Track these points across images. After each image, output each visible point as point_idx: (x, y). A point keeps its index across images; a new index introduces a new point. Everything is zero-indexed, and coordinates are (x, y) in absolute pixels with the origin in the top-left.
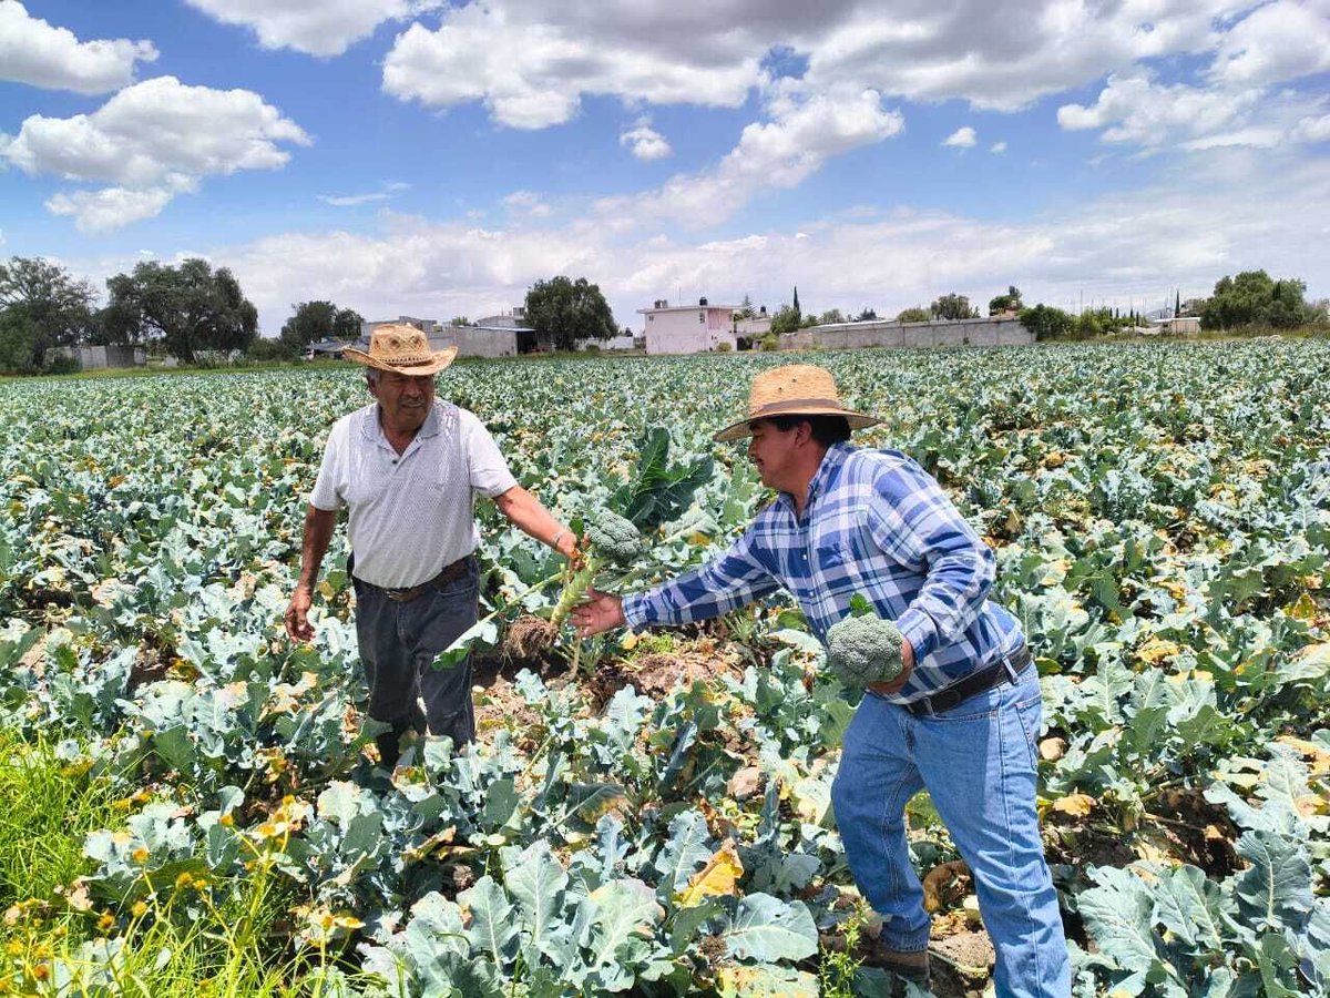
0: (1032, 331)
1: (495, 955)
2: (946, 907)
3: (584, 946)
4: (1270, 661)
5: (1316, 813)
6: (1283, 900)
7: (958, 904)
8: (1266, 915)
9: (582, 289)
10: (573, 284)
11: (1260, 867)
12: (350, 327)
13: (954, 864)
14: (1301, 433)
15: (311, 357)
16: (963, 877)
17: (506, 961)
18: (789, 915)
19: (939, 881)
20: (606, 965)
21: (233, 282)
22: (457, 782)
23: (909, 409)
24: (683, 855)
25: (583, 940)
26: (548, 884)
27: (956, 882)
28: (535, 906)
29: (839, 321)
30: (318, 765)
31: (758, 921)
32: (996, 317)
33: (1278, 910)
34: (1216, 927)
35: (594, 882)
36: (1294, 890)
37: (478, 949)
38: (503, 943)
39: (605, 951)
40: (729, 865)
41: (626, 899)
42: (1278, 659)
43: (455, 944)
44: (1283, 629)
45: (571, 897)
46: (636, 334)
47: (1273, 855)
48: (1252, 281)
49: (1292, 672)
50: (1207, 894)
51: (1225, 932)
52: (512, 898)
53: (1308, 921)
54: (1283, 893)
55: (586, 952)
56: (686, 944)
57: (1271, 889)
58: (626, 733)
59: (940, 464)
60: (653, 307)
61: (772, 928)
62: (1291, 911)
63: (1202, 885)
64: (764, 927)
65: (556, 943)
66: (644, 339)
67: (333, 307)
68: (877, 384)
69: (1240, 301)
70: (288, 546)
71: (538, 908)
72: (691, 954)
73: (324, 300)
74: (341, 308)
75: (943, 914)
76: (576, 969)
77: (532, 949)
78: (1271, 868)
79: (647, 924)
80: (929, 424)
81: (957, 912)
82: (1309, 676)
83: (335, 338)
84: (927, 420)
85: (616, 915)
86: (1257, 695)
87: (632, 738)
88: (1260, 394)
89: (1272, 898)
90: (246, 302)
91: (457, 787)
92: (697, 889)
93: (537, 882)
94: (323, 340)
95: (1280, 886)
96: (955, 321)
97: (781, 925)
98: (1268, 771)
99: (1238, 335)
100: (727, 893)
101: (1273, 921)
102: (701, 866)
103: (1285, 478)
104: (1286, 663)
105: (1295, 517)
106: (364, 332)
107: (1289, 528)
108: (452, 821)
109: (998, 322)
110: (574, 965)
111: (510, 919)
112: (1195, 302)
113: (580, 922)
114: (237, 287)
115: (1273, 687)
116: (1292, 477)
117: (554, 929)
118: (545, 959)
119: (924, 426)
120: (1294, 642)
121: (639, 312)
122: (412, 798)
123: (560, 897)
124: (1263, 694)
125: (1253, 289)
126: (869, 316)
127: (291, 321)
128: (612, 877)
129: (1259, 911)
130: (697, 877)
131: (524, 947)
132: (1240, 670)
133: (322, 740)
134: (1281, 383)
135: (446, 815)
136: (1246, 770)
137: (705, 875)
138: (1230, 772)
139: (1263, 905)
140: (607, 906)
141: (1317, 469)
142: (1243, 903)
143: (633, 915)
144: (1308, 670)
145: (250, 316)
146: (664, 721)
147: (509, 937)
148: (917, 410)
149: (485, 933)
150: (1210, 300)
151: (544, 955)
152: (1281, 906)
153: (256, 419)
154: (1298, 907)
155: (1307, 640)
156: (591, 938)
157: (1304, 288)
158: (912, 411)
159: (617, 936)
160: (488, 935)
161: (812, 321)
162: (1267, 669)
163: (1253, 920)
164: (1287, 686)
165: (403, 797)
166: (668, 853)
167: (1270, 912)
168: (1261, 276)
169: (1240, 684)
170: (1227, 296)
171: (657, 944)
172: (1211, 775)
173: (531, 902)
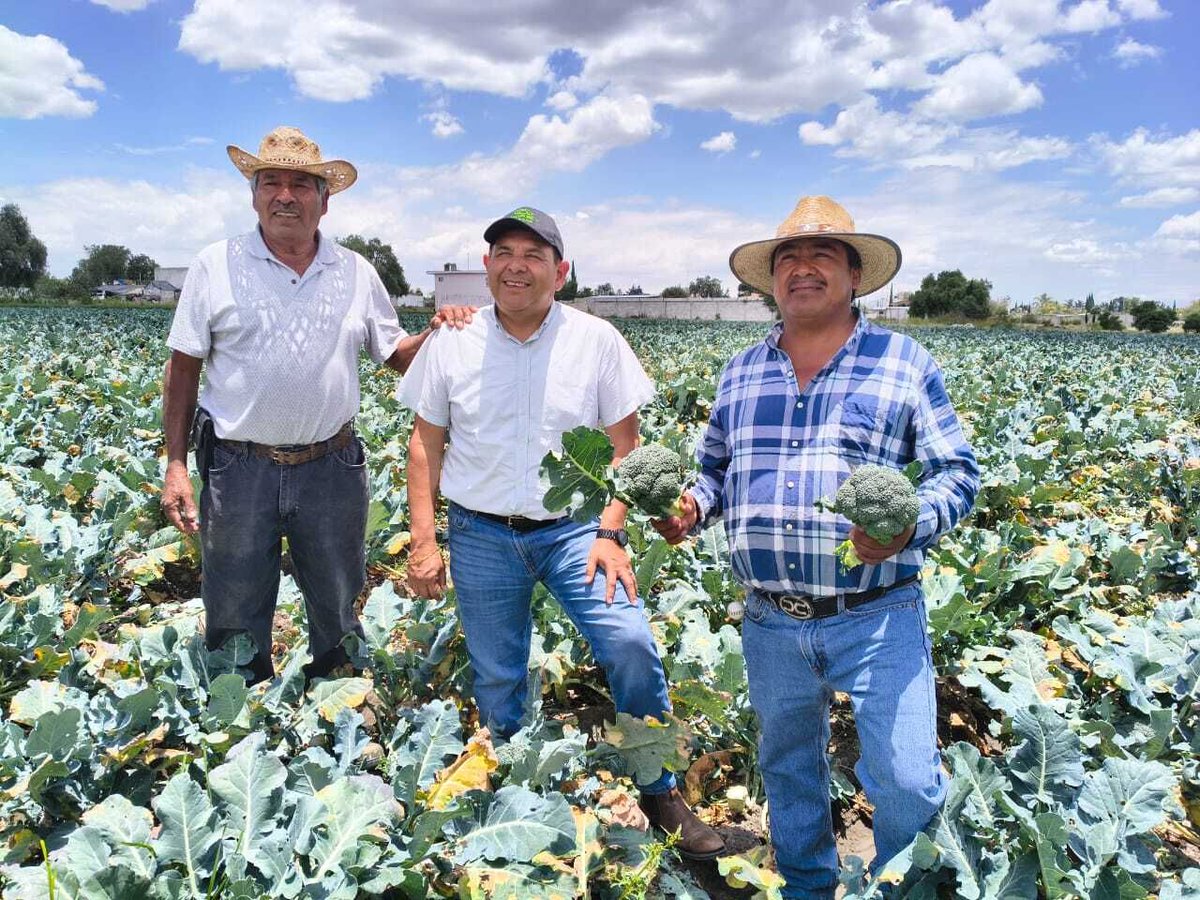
0: (772, 311)
1: (190, 868)
2: (708, 798)
3: (301, 852)
4: (1003, 561)
5: (1055, 696)
6: (1054, 776)
7: (720, 794)
8: (1036, 791)
9: (376, 249)
10: (367, 243)
11: (1033, 742)
12: (144, 271)
13: (719, 754)
14: (997, 393)
15: (102, 298)
16: (726, 767)
17: (204, 874)
18: (546, 808)
19: (703, 772)
20: (330, 873)
21: (21, 219)
22: (179, 677)
23: (670, 362)
24: (429, 749)
25: (300, 845)
26: (262, 781)
27: (719, 773)
28: (244, 807)
29: (611, 294)
30: (24, 664)
31: (511, 816)
32: (742, 298)
33: (1049, 786)
34: (988, 806)
35: (322, 779)
36: (1065, 765)
37: (167, 862)
38: (200, 854)
39: (329, 858)
40: (483, 758)
41: (360, 797)
42: (1010, 560)
43: (138, 858)
44: (1011, 535)
45: (290, 797)
46: (427, 295)
47: (1046, 729)
48: (951, 279)
49: (1024, 570)
50: (980, 772)
51: (999, 809)
52: (216, 799)
53: (1078, 795)
54: (1055, 769)
55: (304, 860)
56: (427, 846)
57: (1044, 764)
58: (381, 630)
59: (698, 402)
60: (442, 269)
61: (527, 824)
62: (1063, 786)
63: (975, 763)
64: (517, 823)
65: (267, 850)
66: (433, 298)
67: (128, 252)
68: (643, 344)
69: (941, 295)
70: (37, 454)
71: (248, 811)
72: (434, 857)
73: (118, 244)
74: (136, 252)
75: (705, 806)
76: (289, 881)
77: (237, 859)
78: (1044, 743)
79: (382, 825)
80: (689, 375)
81: (720, 803)
82: (1038, 573)
83: (127, 281)
84: (687, 370)
85: (346, 816)
86: (993, 591)
87: (387, 635)
88: (963, 362)
89: (1043, 773)
90: (35, 241)
91: (178, 682)
92: (445, 785)
93: (249, 780)
94: (116, 283)
95: (1051, 761)
96: (709, 299)
97: (537, 820)
98: (1011, 658)
99: (939, 322)
100: (477, 787)
101: (1045, 797)
102: (449, 760)
103: (993, 420)
104: (1017, 563)
105: (1006, 448)
106: (159, 276)
107: (1001, 459)
108: (167, 719)
109: (745, 301)
110: (287, 875)
111: (212, 824)
112: (905, 294)
113: (298, 825)
114: (25, 224)
115: (1006, 585)
116: (999, 420)
117: (266, 834)
118: (252, 870)
119: (684, 375)
120: (1022, 546)
121: (428, 272)
122: (121, 694)
123: (276, 795)
124: (998, 590)
125: (953, 285)
126: (636, 291)
127: (83, 263)
128: (347, 774)
129: (1031, 788)
130: (445, 772)
131: (227, 855)
132: (977, 568)
133: (30, 637)
134: (979, 356)
135: (161, 714)
136: (991, 658)
137: (455, 769)
138: (975, 660)
139: (1035, 782)
140: (336, 807)
141: (1018, 414)
142: (1015, 781)
143: (366, 815)
144: (1037, 568)
145: (38, 254)
146: (424, 615)
147: (207, 847)
148: (678, 363)
149: (180, 842)
150: (917, 293)
151: (250, 865)
152: (1052, 783)
153: (30, 344)
154: (1070, 782)
155: (1032, 543)
156: (312, 843)
157: (991, 286)
158: (673, 363)
159: (345, 839)
160: (181, 843)
161: (587, 293)
162: (1001, 568)
163: (1024, 797)
164: (1019, 583)
165: (111, 694)
166: (412, 746)
167: (1041, 789)
168: (958, 274)
169: (978, 581)
170: (932, 290)
171: (391, 847)
172: (957, 664)
173: (241, 803)
